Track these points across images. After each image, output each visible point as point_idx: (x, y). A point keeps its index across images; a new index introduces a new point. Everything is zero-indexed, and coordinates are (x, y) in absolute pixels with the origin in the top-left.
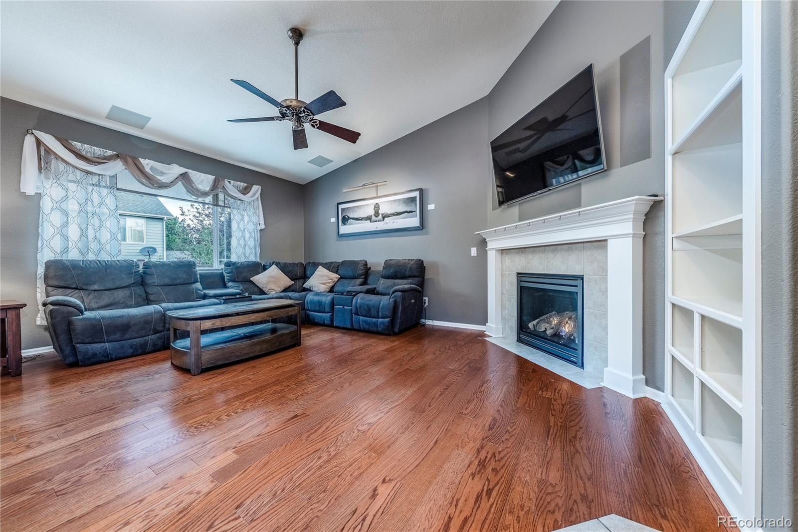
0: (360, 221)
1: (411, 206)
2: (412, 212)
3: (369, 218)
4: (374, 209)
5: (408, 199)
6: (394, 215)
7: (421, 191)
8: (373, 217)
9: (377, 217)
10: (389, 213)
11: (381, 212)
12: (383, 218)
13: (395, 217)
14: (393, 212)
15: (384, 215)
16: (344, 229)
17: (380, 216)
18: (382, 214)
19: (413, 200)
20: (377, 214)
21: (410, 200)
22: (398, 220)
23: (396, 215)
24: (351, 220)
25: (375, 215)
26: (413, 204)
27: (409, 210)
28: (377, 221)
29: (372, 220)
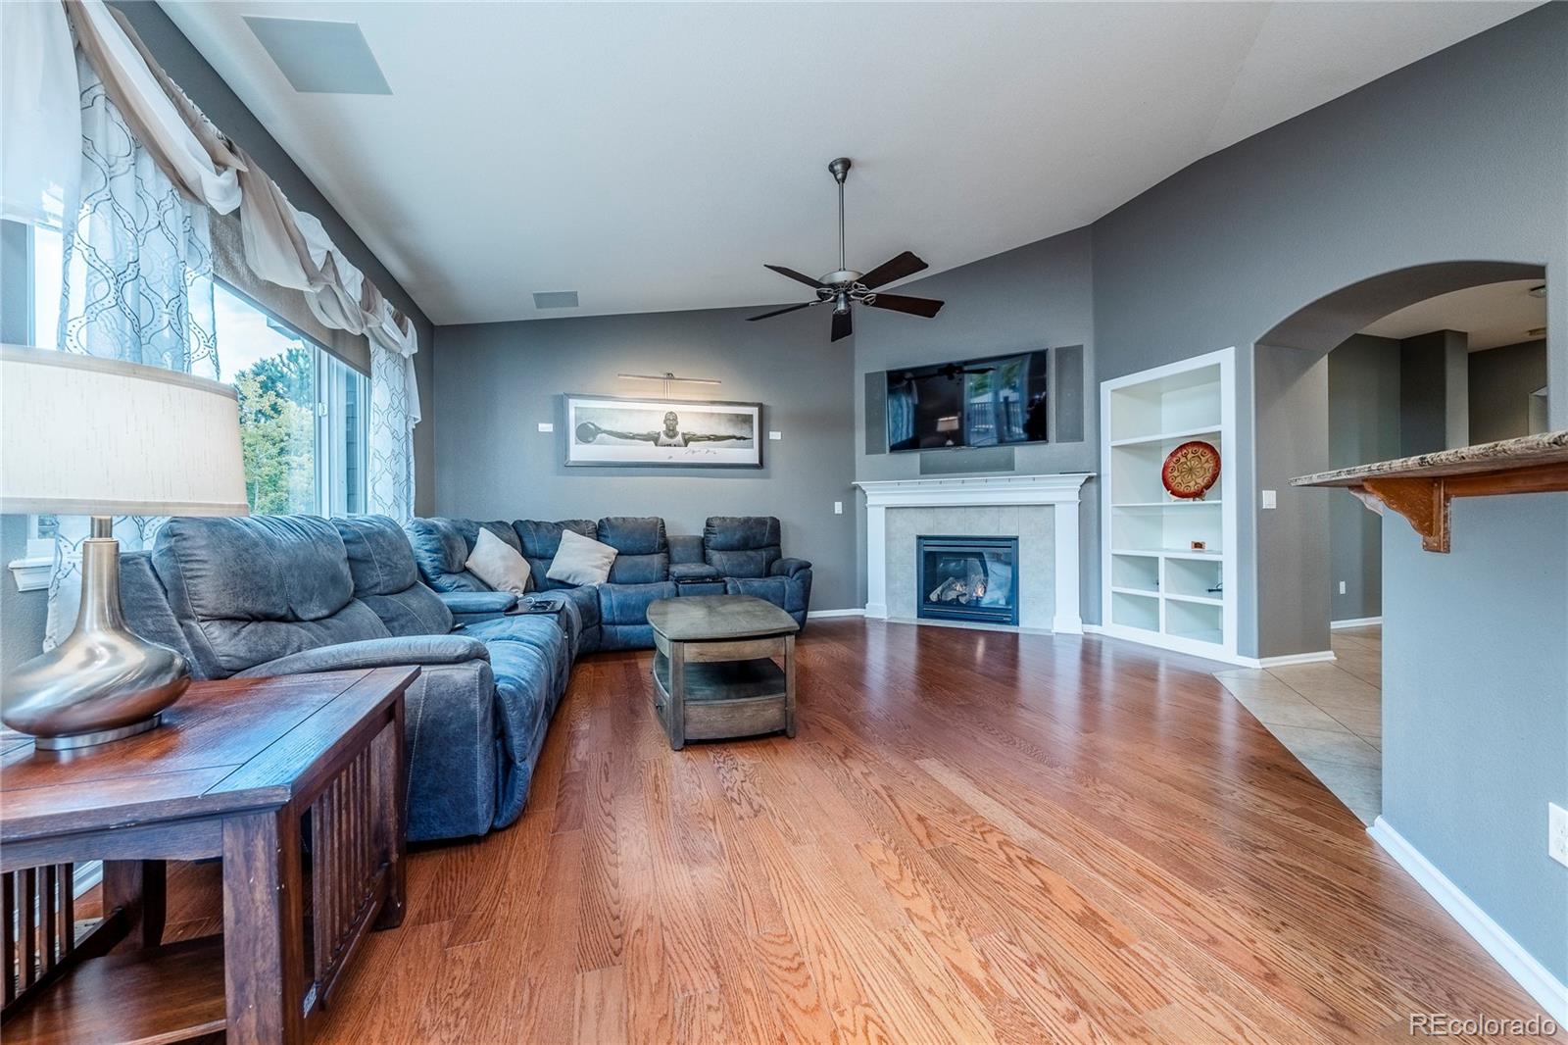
0: (629, 441)
1: (742, 429)
2: (745, 439)
3: (654, 439)
4: (665, 422)
5: (737, 415)
6: (709, 438)
7: (761, 406)
8: (663, 436)
9: (671, 437)
10: (699, 434)
11: (680, 429)
12: (686, 443)
13: (711, 442)
14: (708, 434)
15: (687, 437)
16: (579, 452)
17: (679, 439)
18: (683, 434)
19: (747, 419)
20: (671, 432)
21: (740, 419)
22: (716, 450)
23: (714, 440)
24: (604, 435)
25: (667, 435)
26: (746, 426)
27: (738, 435)
28: (670, 445)
29: (660, 442)
